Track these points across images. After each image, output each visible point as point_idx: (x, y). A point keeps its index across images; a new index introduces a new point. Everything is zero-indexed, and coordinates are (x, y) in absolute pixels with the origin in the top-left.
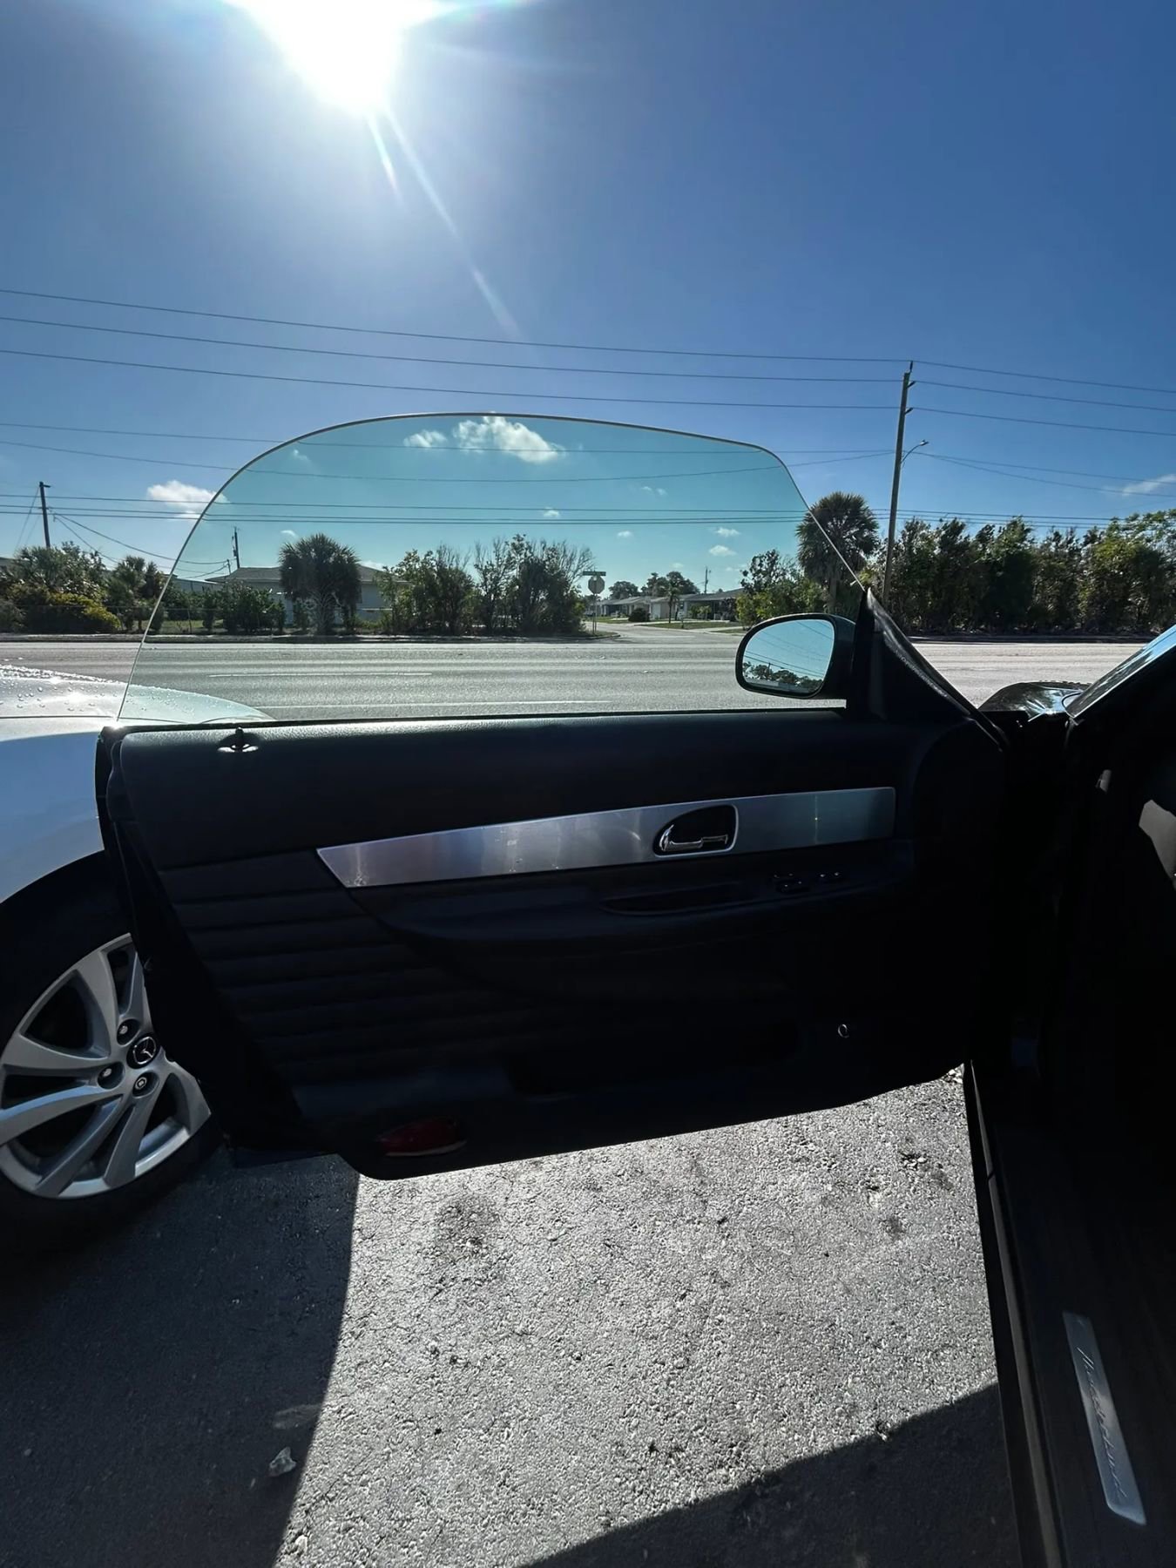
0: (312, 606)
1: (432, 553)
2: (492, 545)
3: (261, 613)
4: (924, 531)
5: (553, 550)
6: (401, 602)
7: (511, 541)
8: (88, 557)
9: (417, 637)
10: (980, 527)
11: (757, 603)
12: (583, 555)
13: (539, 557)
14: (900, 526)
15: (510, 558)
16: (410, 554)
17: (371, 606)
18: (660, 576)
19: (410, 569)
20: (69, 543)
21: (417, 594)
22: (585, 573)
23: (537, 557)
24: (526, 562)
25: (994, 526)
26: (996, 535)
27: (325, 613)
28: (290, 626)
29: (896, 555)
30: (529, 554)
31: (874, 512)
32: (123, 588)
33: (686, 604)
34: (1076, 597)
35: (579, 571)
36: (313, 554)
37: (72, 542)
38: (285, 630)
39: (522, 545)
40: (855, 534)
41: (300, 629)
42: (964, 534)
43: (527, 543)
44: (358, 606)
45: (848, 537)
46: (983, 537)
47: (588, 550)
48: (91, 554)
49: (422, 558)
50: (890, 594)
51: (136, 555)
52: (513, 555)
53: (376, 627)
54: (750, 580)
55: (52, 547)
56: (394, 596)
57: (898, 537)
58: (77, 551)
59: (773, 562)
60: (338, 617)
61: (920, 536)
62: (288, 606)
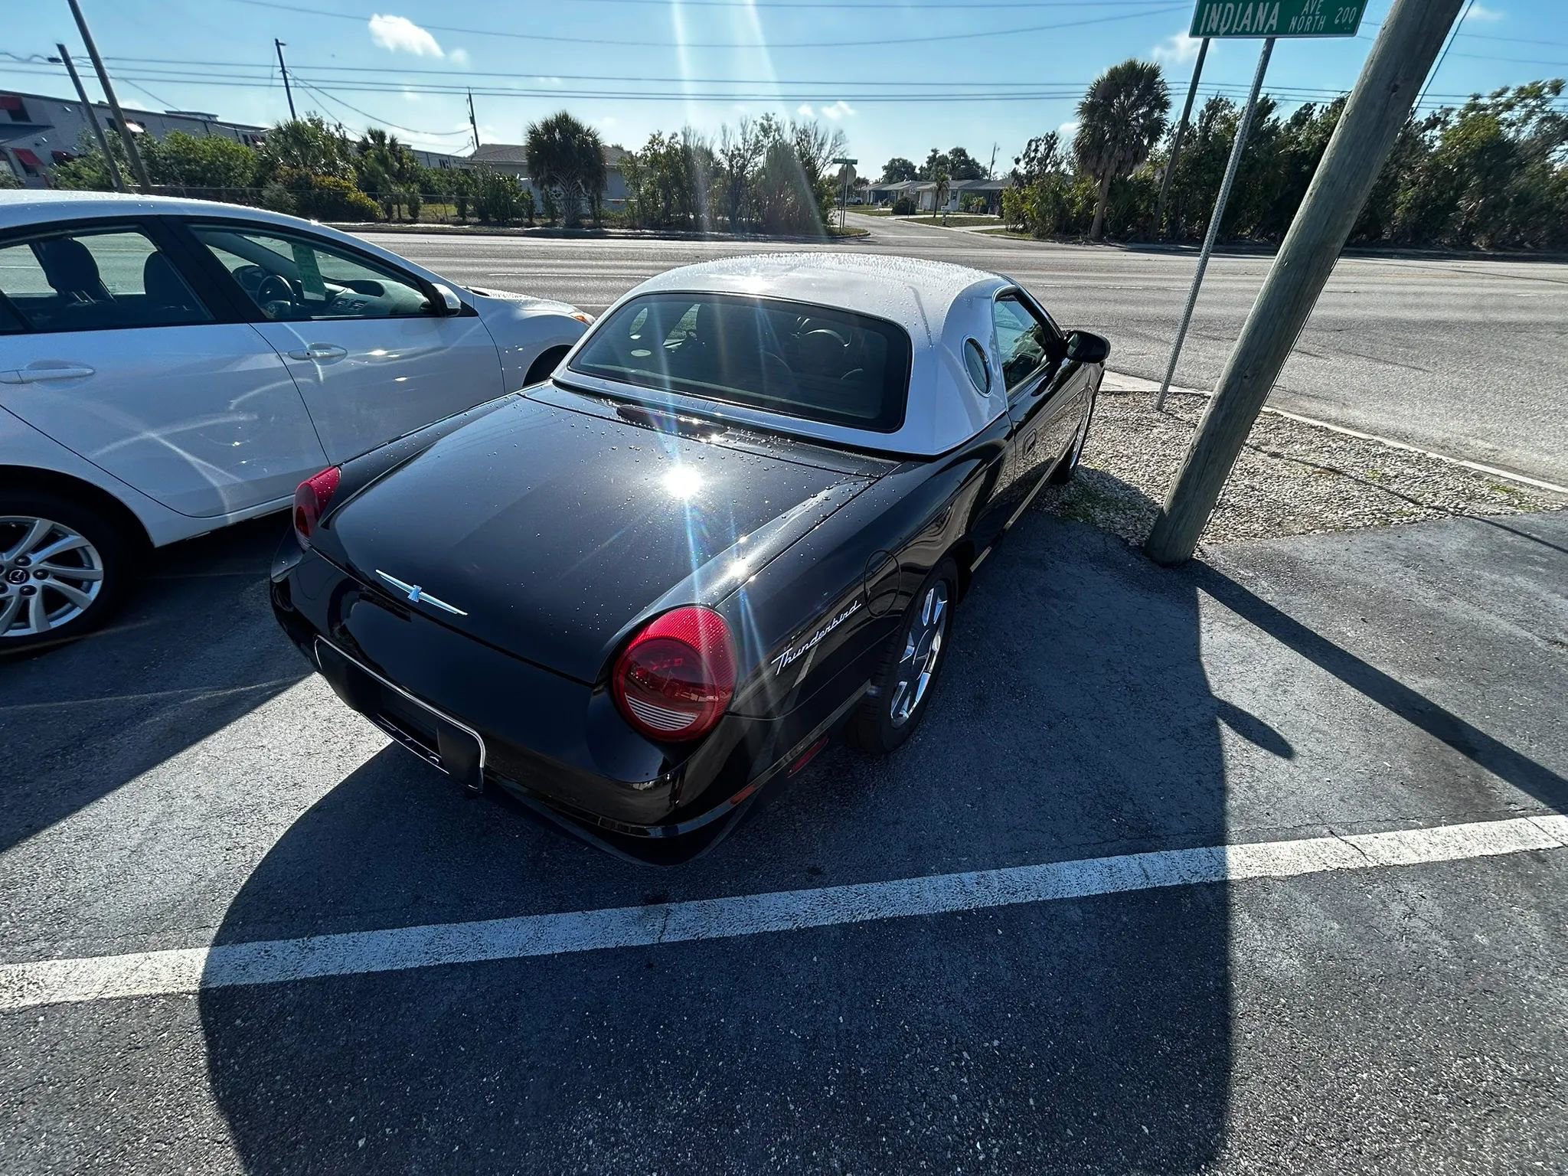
0: (560, 195)
1: (676, 135)
2: (740, 126)
3: (511, 203)
4: (1227, 112)
5: (805, 132)
6: (646, 191)
7: (760, 121)
8: (332, 129)
9: (662, 232)
10: (1297, 107)
11: (1024, 198)
12: (835, 138)
13: (788, 141)
14: (1200, 104)
15: (758, 142)
16: (654, 136)
17: (618, 196)
18: (940, 153)
19: (656, 155)
20: (313, 114)
21: (662, 183)
22: (835, 161)
23: (785, 141)
24: (774, 147)
25: (1315, 105)
26: (1316, 115)
27: (572, 203)
28: (539, 216)
29: (1188, 142)
30: (777, 137)
31: (1169, 86)
32: (378, 171)
33: (959, 193)
34: (1393, 199)
35: (830, 159)
36: (557, 136)
37: (315, 112)
38: (536, 221)
39: (770, 126)
40: (1144, 116)
41: (549, 221)
42: (1272, 116)
43: (776, 123)
44: (604, 195)
45: (1134, 119)
46: (1300, 119)
47: (841, 132)
48: (335, 126)
49: (666, 142)
50: (1169, 192)
51: (378, 127)
52: (761, 138)
53: (622, 219)
54: (1022, 169)
55: (298, 119)
56: (639, 186)
57: (1194, 118)
58: (321, 123)
59: (1051, 147)
60: (585, 207)
61: (1221, 117)
62: (537, 194)
